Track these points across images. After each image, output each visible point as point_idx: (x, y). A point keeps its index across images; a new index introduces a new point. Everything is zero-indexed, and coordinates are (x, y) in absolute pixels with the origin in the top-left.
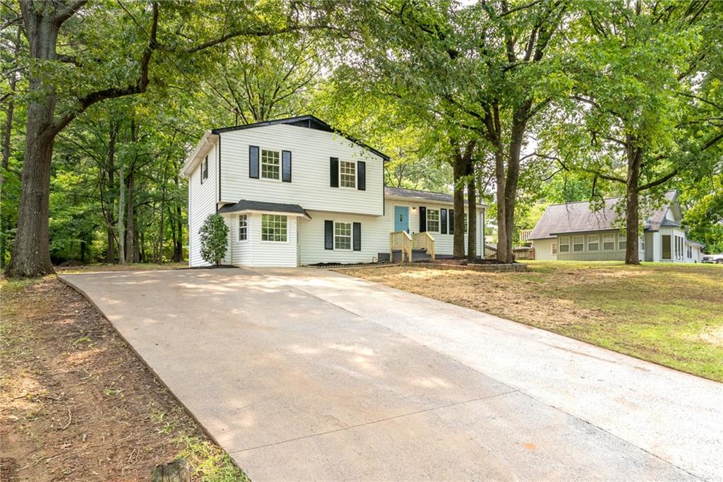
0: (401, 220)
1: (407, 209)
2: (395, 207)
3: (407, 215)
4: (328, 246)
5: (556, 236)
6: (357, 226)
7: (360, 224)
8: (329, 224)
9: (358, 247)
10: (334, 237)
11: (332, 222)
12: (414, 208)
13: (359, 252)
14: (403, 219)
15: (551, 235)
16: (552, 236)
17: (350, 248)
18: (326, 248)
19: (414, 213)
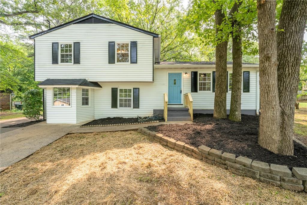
0: (175, 84)
1: (180, 74)
2: (169, 74)
3: (180, 79)
4: (114, 105)
6: (136, 91)
7: (139, 88)
9: (137, 105)
10: (118, 99)
11: (117, 88)
12: (186, 73)
13: (138, 109)
14: (176, 83)
17: (131, 107)
18: (112, 108)
19: (186, 78)
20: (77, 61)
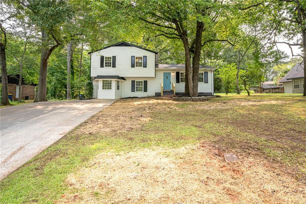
0: (167, 78)
1: (170, 73)
2: (164, 73)
3: (170, 76)
4: (133, 90)
5: (291, 80)
6: (146, 82)
7: (147, 81)
8: (133, 82)
9: (146, 90)
10: (135, 87)
11: (135, 81)
12: (173, 73)
13: (146, 92)
15: (287, 79)
16: (288, 81)
17: (142, 91)
18: (132, 91)
19: (173, 75)
20: (114, 66)
